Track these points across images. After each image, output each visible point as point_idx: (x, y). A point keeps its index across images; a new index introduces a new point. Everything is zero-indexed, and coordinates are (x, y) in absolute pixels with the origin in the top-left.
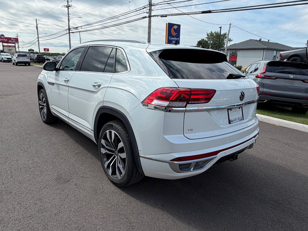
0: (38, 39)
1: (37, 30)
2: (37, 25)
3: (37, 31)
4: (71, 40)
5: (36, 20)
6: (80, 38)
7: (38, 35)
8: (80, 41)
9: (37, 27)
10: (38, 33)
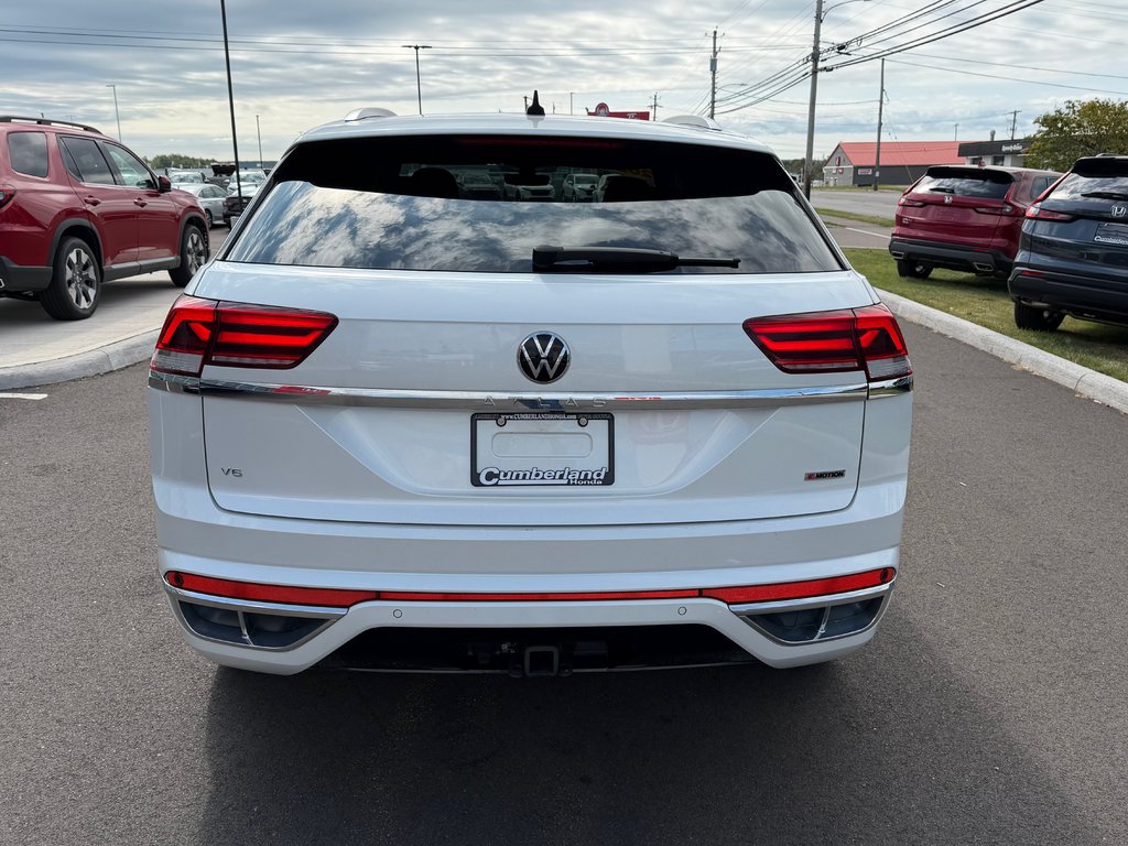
0: (713, 108)
1: (714, 73)
2: (715, 53)
3: (714, 79)
4: (817, 102)
5: (715, 33)
6: (882, 90)
7: (714, 93)
8: (881, 102)
9: (714, 63)
10: (714, 83)
